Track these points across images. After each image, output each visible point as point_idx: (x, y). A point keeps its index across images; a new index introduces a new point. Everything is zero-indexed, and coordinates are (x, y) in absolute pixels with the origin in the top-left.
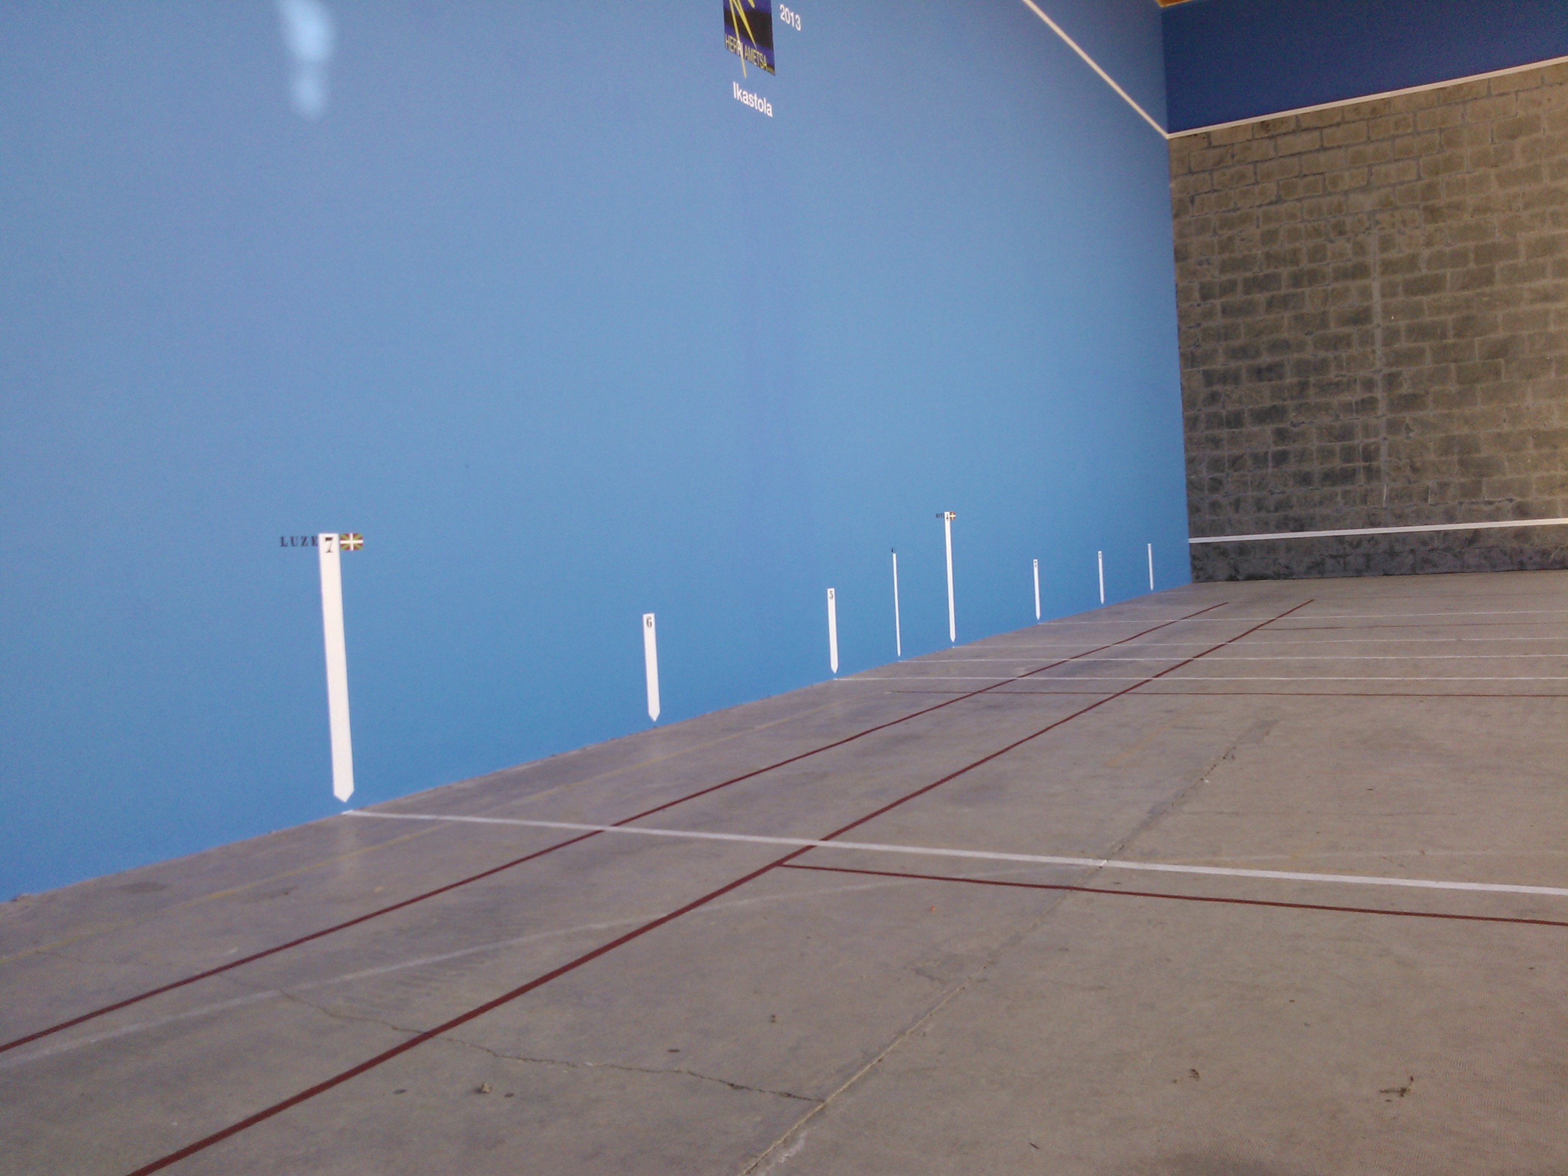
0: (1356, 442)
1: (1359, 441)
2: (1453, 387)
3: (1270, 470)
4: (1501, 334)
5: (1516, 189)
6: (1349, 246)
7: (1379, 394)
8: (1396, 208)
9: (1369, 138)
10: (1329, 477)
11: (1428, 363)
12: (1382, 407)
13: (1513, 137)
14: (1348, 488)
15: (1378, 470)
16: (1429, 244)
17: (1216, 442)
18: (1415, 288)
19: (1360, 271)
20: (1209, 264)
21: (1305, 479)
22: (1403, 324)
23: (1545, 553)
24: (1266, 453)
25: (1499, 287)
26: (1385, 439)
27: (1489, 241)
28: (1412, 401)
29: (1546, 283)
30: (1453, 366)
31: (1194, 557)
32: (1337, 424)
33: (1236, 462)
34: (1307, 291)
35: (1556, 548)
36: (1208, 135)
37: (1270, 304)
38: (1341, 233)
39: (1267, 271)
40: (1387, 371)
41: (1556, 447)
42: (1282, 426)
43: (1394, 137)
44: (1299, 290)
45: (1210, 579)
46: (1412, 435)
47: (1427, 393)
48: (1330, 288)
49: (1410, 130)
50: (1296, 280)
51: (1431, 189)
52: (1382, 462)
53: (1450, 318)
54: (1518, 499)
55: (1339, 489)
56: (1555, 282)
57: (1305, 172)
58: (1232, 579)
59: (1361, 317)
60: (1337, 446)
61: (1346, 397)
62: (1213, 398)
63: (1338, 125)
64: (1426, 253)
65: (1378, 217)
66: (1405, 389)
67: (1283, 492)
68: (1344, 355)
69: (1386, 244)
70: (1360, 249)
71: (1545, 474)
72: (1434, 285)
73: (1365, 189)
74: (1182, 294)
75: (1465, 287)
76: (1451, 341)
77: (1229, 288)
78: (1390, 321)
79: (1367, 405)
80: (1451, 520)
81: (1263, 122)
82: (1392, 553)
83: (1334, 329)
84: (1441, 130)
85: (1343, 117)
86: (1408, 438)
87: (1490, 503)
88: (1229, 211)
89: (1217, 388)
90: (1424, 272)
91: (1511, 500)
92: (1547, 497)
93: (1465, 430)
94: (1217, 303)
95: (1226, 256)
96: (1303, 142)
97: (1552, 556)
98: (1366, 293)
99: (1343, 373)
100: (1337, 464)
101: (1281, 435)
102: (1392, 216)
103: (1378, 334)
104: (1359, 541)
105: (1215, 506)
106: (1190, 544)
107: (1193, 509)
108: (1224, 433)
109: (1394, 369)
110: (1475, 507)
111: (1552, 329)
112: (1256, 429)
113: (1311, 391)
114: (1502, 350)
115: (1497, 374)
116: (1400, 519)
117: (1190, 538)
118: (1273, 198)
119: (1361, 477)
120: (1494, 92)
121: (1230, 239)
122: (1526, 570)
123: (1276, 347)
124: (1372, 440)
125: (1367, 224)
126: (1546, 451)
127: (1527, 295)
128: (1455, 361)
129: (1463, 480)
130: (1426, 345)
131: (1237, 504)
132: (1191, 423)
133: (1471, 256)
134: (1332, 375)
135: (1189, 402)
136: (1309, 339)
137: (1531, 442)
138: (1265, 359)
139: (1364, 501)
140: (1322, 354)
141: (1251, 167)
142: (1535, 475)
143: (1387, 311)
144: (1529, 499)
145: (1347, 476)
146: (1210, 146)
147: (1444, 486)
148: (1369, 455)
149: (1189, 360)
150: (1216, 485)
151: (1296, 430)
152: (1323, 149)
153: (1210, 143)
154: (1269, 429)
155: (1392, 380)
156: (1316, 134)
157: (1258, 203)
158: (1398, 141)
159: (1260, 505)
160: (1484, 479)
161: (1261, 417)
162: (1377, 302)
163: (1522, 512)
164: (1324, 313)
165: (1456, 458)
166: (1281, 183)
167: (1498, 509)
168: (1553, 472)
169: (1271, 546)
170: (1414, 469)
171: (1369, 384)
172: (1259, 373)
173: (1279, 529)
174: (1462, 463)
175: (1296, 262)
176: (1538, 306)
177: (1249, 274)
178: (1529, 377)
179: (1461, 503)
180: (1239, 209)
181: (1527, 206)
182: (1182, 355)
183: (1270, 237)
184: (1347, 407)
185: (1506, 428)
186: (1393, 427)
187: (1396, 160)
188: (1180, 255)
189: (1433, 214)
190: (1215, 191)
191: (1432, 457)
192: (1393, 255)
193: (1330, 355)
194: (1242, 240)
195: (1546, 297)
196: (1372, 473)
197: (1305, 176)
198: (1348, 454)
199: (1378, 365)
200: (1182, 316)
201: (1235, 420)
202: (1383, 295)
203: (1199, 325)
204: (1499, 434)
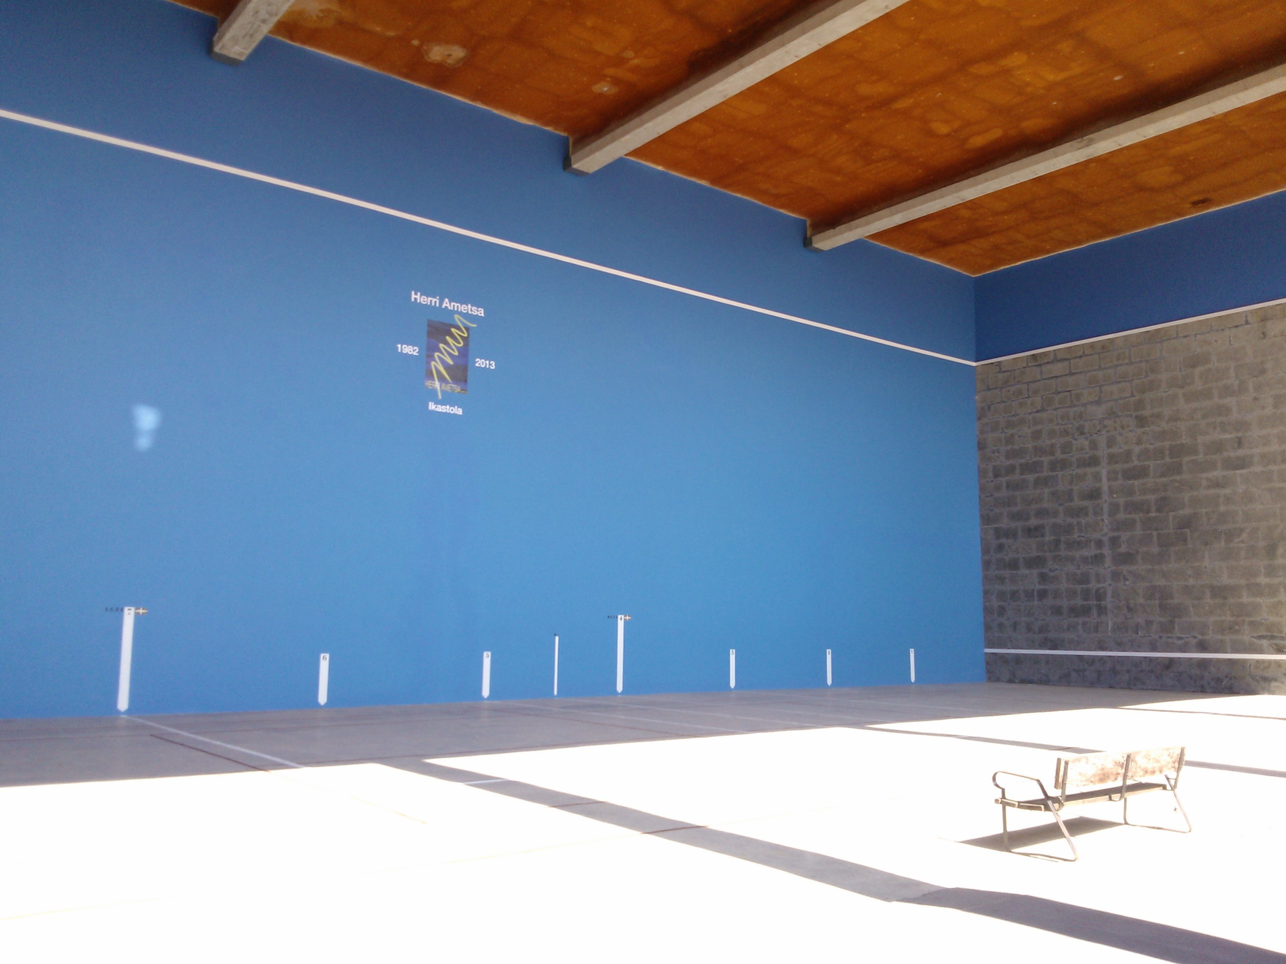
0: (1090, 586)
1: (1093, 585)
2: (1155, 550)
3: (1036, 603)
4: (1187, 511)
5: (1195, 405)
6: (1087, 443)
7: (1106, 551)
8: (1118, 416)
9: (1100, 366)
10: (1073, 611)
11: (1138, 531)
12: (1108, 562)
13: (1193, 366)
14: (1087, 619)
15: (1106, 608)
16: (1139, 443)
17: (1002, 580)
18: (1130, 474)
19: (1094, 461)
20: (999, 452)
21: (1057, 611)
22: (1122, 501)
23: (1219, 680)
24: (1033, 590)
25: (1186, 476)
26: (1110, 585)
27: (1179, 442)
28: (1128, 558)
29: (1218, 473)
30: (1155, 533)
31: (988, 663)
32: (1079, 572)
33: (1014, 595)
34: (1060, 474)
35: (1227, 677)
36: (1000, 362)
37: (1037, 482)
38: (1082, 433)
39: (1034, 459)
40: (1111, 534)
41: (1225, 598)
42: (1044, 570)
43: (1117, 366)
44: (1054, 474)
45: (998, 680)
46: (1127, 583)
47: (1138, 552)
48: (1074, 473)
49: (1127, 361)
50: (1053, 466)
51: (1140, 404)
52: (1108, 602)
53: (1152, 497)
54: (1200, 637)
55: (1080, 620)
56: (1225, 473)
57: (1060, 390)
58: (1011, 681)
59: (1094, 495)
60: (1079, 588)
61: (1086, 553)
62: (1000, 547)
63: (1080, 357)
64: (1137, 450)
65: (1105, 422)
66: (1123, 549)
67: (1045, 620)
68: (1083, 522)
69: (1111, 442)
70: (1094, 445)
71: (1218, 618)
72: (1141, 473)
73: (1098, 403)
74: (982, 473)
75: (1163, 475)
76: (1153, 514)
77: (1011, 470)
78: (1115, 498)
79: (1098, 559)
80: (1154, 649)
81: (1033, 355)
82: (1114, 671)
83: (1077, 503)
84: (1147, 361)
85: (1084, 352)
86: (1125, 585)
87: (1180, 638)
88: (1011, 416)
89: (1003, 540)
90: (1136, 463)
91: (1195, 637)
92: (1219, 637)
93: (1162, 582)
94: (1003, 480)
95: (1009, 447)
96: (1058, 369)
97: (1224, 683)
98: (1097, 477)
99: (1083, 535)
100: (1079, 602)
101: (1043, 577)
102: (1115, 422)
103: (1106, 507)
104: (1093, 659)
105: (1001, 626)
106: (985, 653)
107: (988, 628)
108: (1007, 573)
109: (1115, 534)
110: (1170, 640)
111: (1222, 508)
112: (1027, 572)
113: (1062, 546)
114: (1187, 523)
115: (1185, 541)
116: (1120, 646)
117: (986, 648)
118: (1039, 408)
119: (1094, 612)
120: (1181, 335)
121: (1012, 435)
122: (1206, 692)
123: (1040, 513)
124: (1101, 585)
125: (1098, 428)
126: (1219, 601)
127: (1204, 483)
128: (1157, 530)
129: (1161, 619)
130: (1137, 516)
131: (1015, 626)
132: (986, 564)
133: (1167, 452)
134: (1075, 535)
135: (985, 551)
136: (1061, 509)
137: (1208, 593)
138: (1033, 522)
139: (1096, 631)
140: (1069, 520)
141: (1026, 386)
142: (1212, 619)
143: (1111, 491)
144: (1206, 637)
145: (1086, 611)
146: (1001, 372)
147: (1149, 623)
148: (1100, 596)
149: (986, 519)
150: (1002, 610)
151: (1052, 574)
152: (1071, 374)
153: (1001, 369)
154: (1035, 572)
155: (1114, 541)
156: (1066, 363)
157: (1030, 411)
158: (1119, 368)
159: (1029, 629)
160: (1177, 620)
161: (1031, 563)
162: (1105, 485)
163: (1203, 647)
164: (1071, 490)
165: (1157, 602)
166: (1044, 397)
167: (1186, 643)
168: (1224, 618)
169: (1036, 659)
170: (1130, 609)
171: (1099, 544)
172: (1030, 532)
173: (1041, 647)
174: (1160, 605)
175: (1052, 453)
176: (1212, 491)
177: (1023, 461)
178: (1206, 544)
179: (1160, 637)
180: (1017, 415)
181: (1204, 417)
182: (982, 517)
183: (1037, 435)
184: (1085, 560)
185: (1191, 582)
186: (1116, 576)
187: (1118, 382)
188: (981, 446)
189: (1142, 421)
190: (1004, 402)
191: (1141, 600)
192: (1115, 450)
193: (1074, 521)
194: (1019, 437)
195: (1217, 484)
196: (1102, 610)
197: (1059, 392)
198: (1086, 595)
199: (1105, 530)
200: (982, 489)
201: (1014, 565)
202: (1109, 480)
203: (992, 495)
204: (1187, 586)
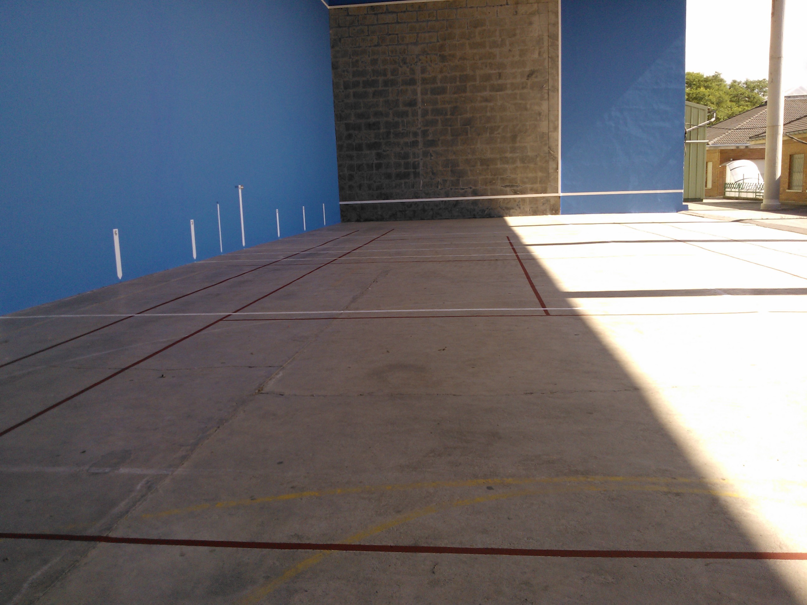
0: (409, 160)
1: (411, 160)
2: (449, 138)
3: (374, 171)
4: (468, 115)
5: (475, 51)
6: (408, 70)
7: (420, 139)
8: (428, 54)
9: (417, 20)
10: (400, 176)
11: (440, 127)
12: (421, 145)
13: (475, 27)
14: (407, 180)
15: (419, 173)
16: (441, 72)
17: (351, 157)
18: (435, 92)
19: (412, 82)
20: (347, 72)
21: (389, 176)
22: (430, 108)
23: (483, 211)
24: (373, 164)
25: (468, 94)
26: (422, 159)
27: (465, 73)
28: (433, 143)
29: (486, 94)
30: (449, 128)
31: (342, 211)
32: (402, 152)
33: (360, 167)
34: (390, 89)
35: (487, 209)
36: (347, 9)
37: (375, 94)
38: (405, 63)
39: (373, 78)
40: (423, 129)
41: (488, 166)
42: (380, 151)
43: (428, 21)
44: (387, 88)
45: (349, 221)
46: (432, 158)
47: (439, 140)
48: (400, 89)
49: (435, 19)
50: (386, 83)
51: (442, 47)
52: (421, 170)
53: (448, 106)
54: (474, 188)
55: (403, 181)
56: (491, 93)
57: (390, 33)
58: (358, 221)
59: (412, 103)
60: (402, 162)
61: (406, 140)
62: (350, 136)
63: (405, 12)
64: (439, 76)
65: (421, 57)
66: (430, 138)
67: (380, 182)
68: (405, 120)
69: (423, 71)
70: (413, 71)
71: (484, 177)
72: (443, 91)
73: (416, 44)
74: (336, 85)
75: (454, 93)
76: (448, 117)
77: (356, 84)
78: (425, 106)
79: (415, 144)
80: (447, 196)
81: (372, 6)
82: (424, 210)
83: (402, 108)
84: (447, 20)
85: (406, 9)
87: (463, 189)
88: (357, 47)
89: (351, 132)
90: (439, 84)
91: (471, 188)
92: (484, 187)
93: (454, 157)
94: (351, 91)
95: (355, 69)
96: (389, 18)
97: (486, 212)
98: (415, 92)
99: (405, 129)
100: (402, 170)
101: (379, 156)
102: (426, 57)
103: (420, 112)
104: (411, 204)
105: (351, 187)
106: (340, 205)
107: (341, 188)
108: (354, 153)
109: (426, 128)
110: (457, 190)
111: (488, 114)
112: (368, 152)
113: (392, 136)
114: (468, 122)
115: (467, 133)
116: (428, 195)
117: (340, 201)
118: (376, 44)
119: (412, 176)
120: (469, 6)
121: (357, 61)
122: (476, 218)
123: (376, 114)
124: (416, 160)
125: (416, 60)
126: (485, 167)
127: (479, 99)
128: (451, 126)
129: (452, 179)
130: (439, 118)
131: (360, 186)
132: (340, 148)
133: (458, 79)
134: (400, 129)
135: (339, 138)
136: (391, 112)
137: (479, 164)
138: (372, 120)
139: (413, 187)
140: (396, 119)
141: (366, 27)
142: (481, 178)
143: (423, 102)
144: (477, 188)
145: (406, 176)
146: (348, 15)
147: (445, 181)
148: (415, 166)
149: (339, 117)
150: (351, 177)
151: (385, 153)
152: (398, 23)
153: (348, 13)
154: (374, 152)
155: (425, 133)
156: (395, 15)
157: (369, 45)
158: (429, 23)
159: (370, 187)
160: (461, 179)
161: (371, 146)
162: (419, 97)
163: (475, 193)
164: (398, 100)
165: (450, 169)
166: (379, 37)
167: (466, 192)
168: (487, 176)
169: (374, 206)
170: (433, 173)
171: (415, 134)
172: (370, 126)
173: (378, 199)
174: (452, 171)
175: (385, 75)
176: (484, 104)
177: (365, 79)
178: (479, 135)
179: (451, 189)
180: (361, 47)
181: (480, 59)
182: (336, 115)
183: (374, 62)
184: (406, 144)
185: (470, 156)
186: (425, 154)
187: (429, 32)
188: (335, 67)
189: (443, 58)
190: (350, 37)
191: (440, 168)
192: (426, 76)
193: (400, 120)
194: (362, 62)
195: (486, 100)
196: (416, 175)
198: (407, 165)
199: (419, 126)
200: (336, 96)
201: (359, 148)
202: (422, 94)
203: (343, 101)
204: (467, 159)
